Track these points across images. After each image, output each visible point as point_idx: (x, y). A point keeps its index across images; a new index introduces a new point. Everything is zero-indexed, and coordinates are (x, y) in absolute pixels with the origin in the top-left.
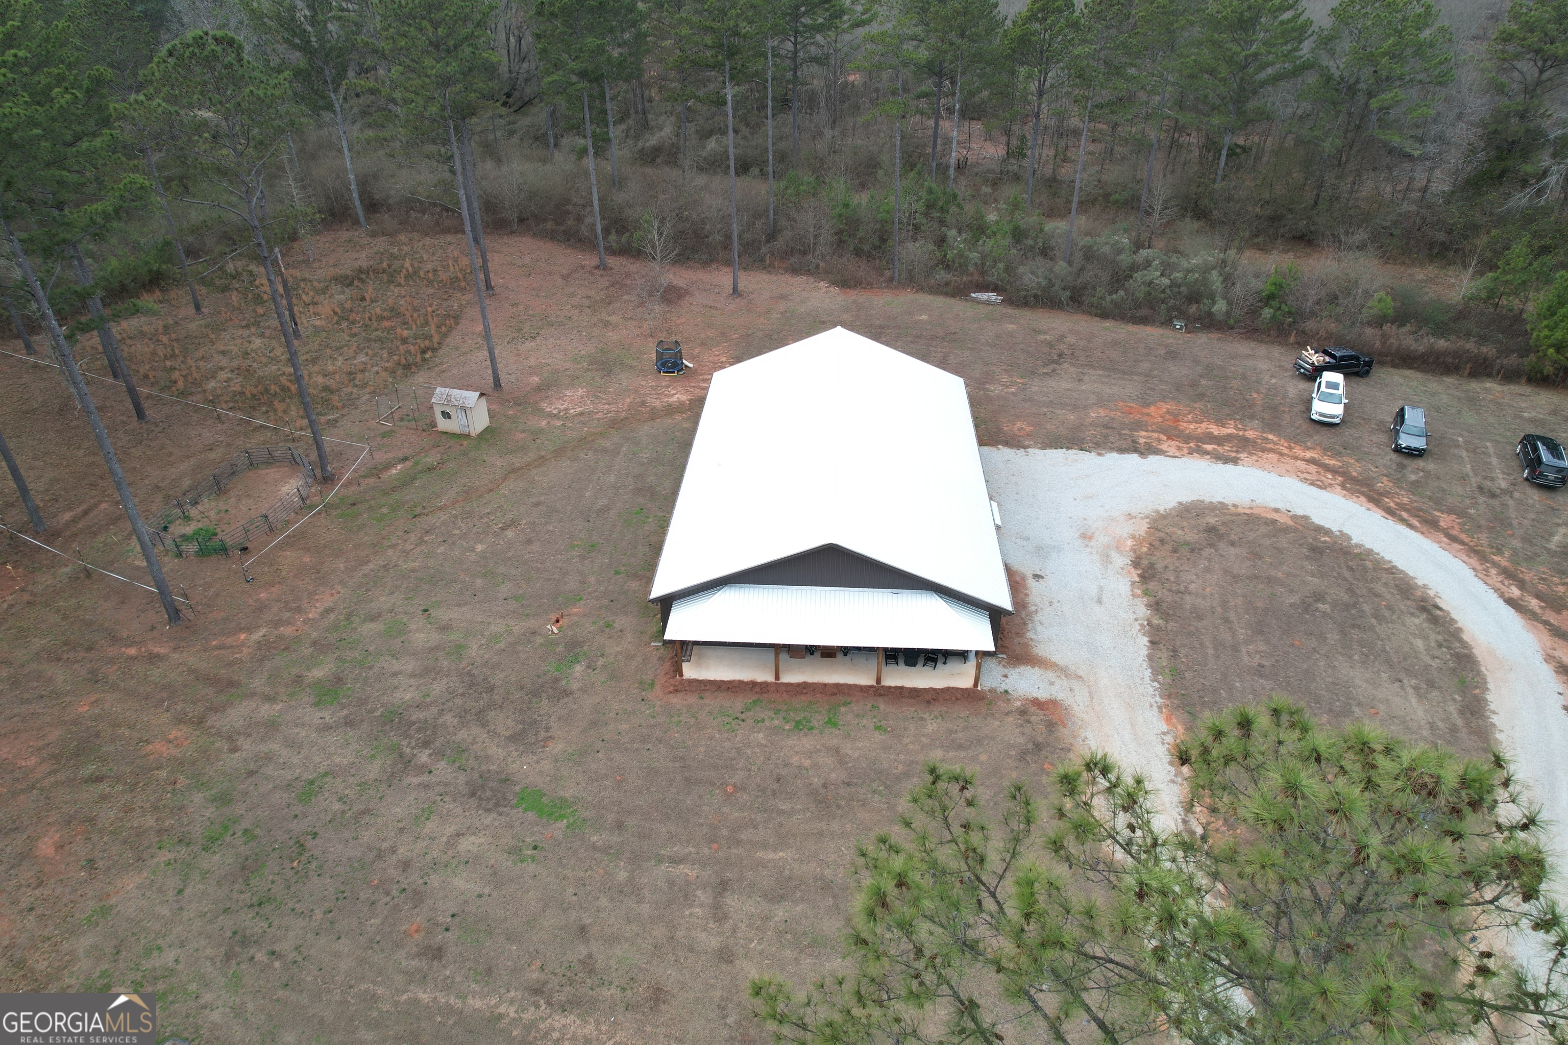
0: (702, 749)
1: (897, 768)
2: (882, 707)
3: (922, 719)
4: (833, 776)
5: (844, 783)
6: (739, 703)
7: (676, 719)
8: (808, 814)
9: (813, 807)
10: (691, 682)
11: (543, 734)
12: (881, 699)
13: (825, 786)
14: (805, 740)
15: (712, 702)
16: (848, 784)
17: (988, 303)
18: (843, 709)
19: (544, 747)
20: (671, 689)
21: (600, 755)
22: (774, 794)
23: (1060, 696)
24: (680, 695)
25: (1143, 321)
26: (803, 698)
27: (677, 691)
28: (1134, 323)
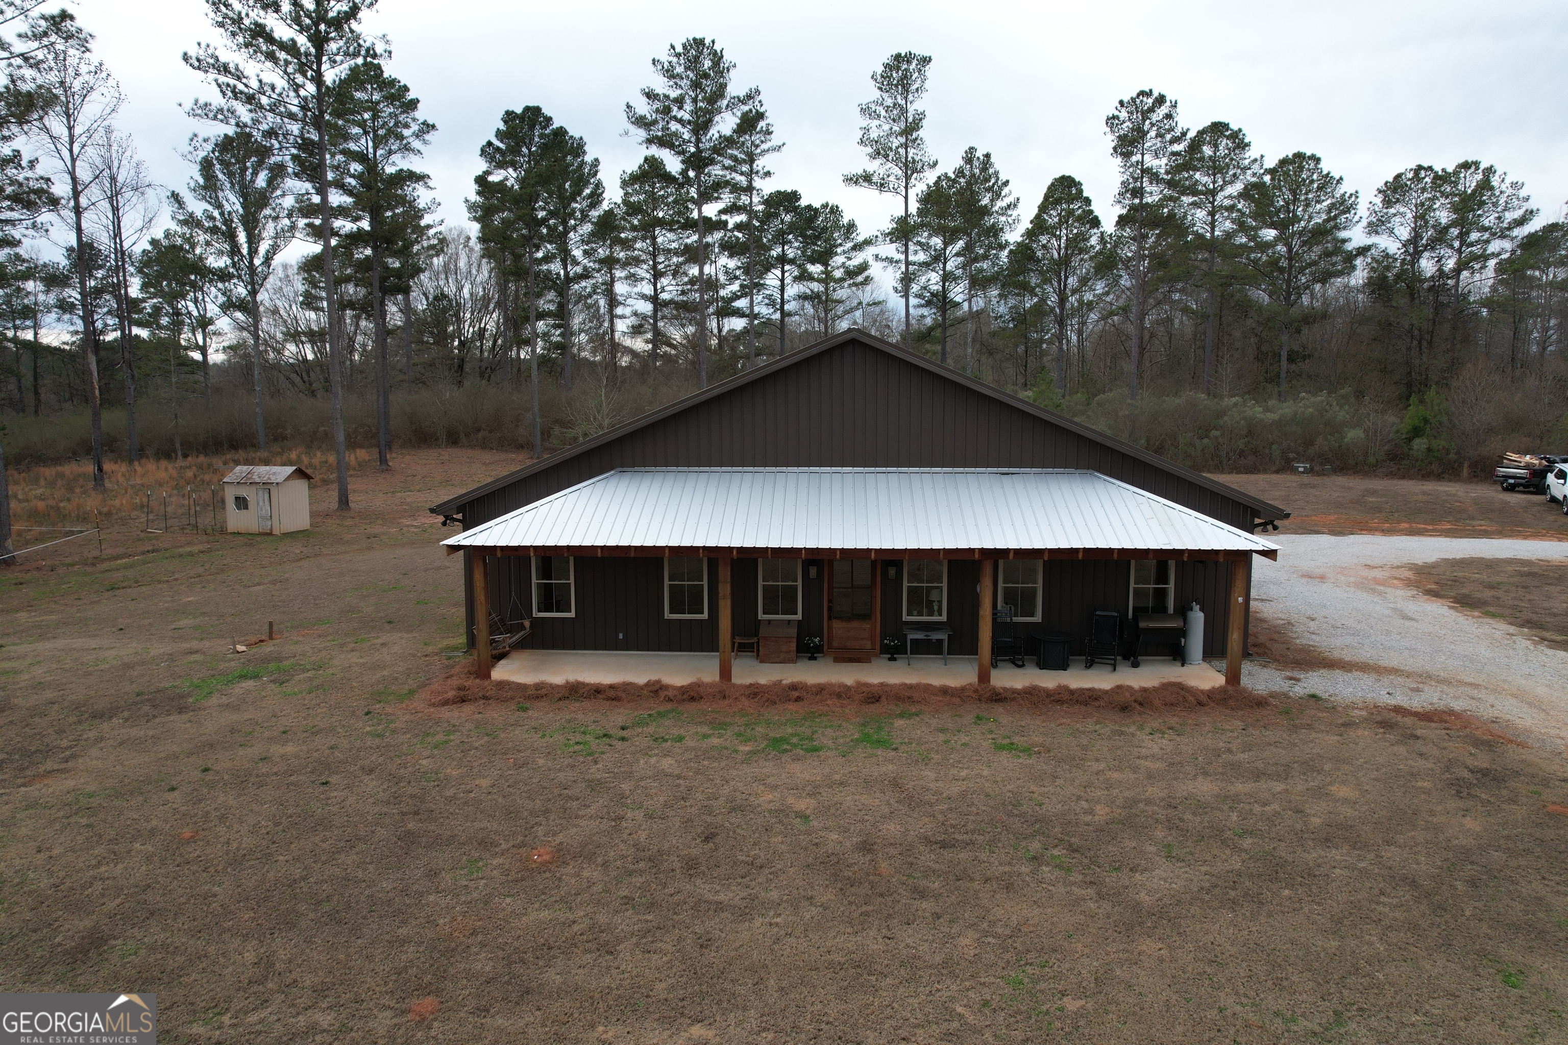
1: (1091, 812)
2: (1005, 719)
3: (1121, 734)
4: (892, 828)
5: (928, 841)
6: (619, 716)
7: (439, 737)
10: (502, 685)
12: (999, 709)
13: (866, 847)
14: (796, 767)
16: (944, 845)
18: (899, 723)
21: (172, 795)
24: (467, 709)
26: (792, 706)
27: (463, 700)
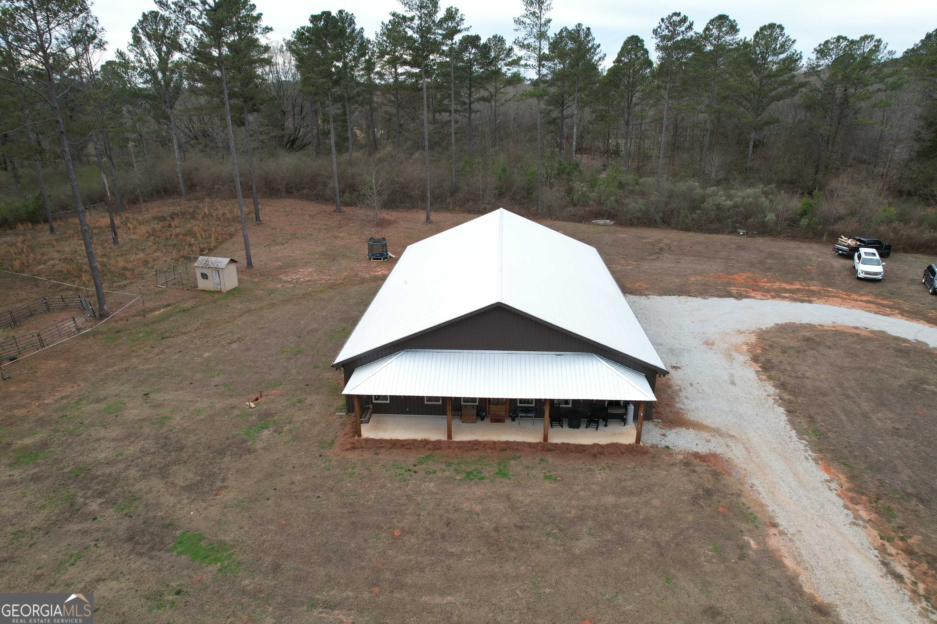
0: (372, 496)
1: (570, 512)
2: (550, 460)
3: (590, 470)
4: (505, 520)
5: (516, 526)
6: (412, 458)
7: (350, 470)
8: (479, 557)
9: (484, 550)
10: (367, 440)
11: (218, 484)
12: (549, 454)
13: (496, 529)
14: (475, 488)
15: (385, 457)
16: (521, 528)
17: (605, 225)
18: (513, 462)
19: (216, 495)
20: (349, 446)
21: (269, 502)
22: (443, 537)
23: (719, 451)
25: (716, 231)
26: (474, 453)
27: (354, 448)
28: (709, 233)
